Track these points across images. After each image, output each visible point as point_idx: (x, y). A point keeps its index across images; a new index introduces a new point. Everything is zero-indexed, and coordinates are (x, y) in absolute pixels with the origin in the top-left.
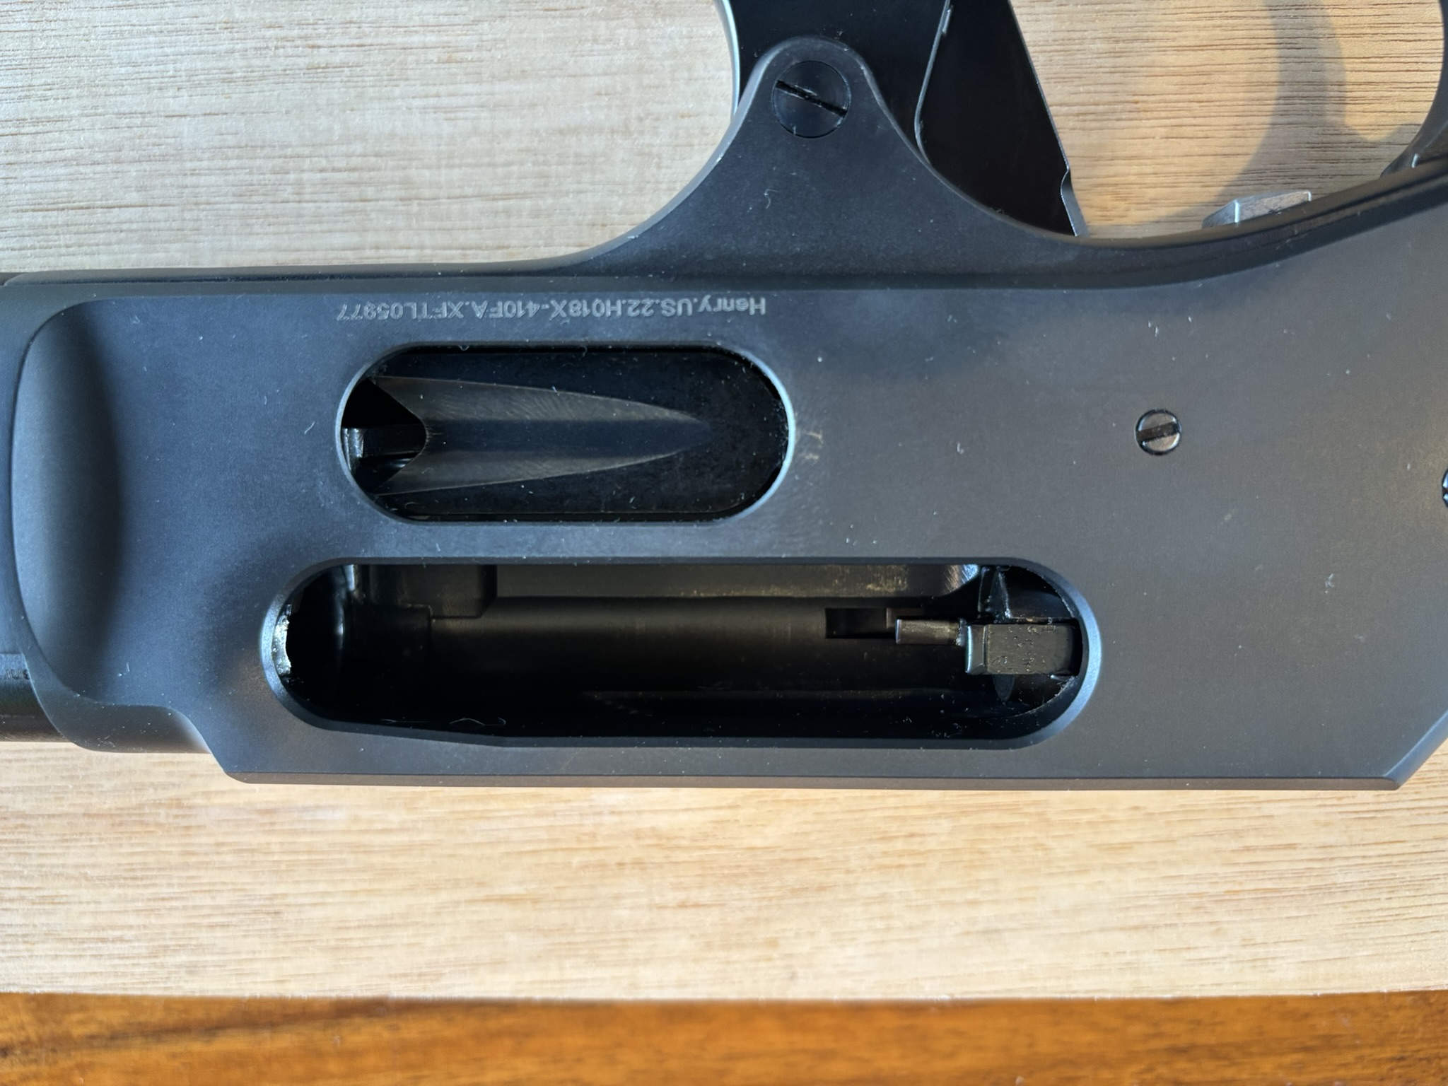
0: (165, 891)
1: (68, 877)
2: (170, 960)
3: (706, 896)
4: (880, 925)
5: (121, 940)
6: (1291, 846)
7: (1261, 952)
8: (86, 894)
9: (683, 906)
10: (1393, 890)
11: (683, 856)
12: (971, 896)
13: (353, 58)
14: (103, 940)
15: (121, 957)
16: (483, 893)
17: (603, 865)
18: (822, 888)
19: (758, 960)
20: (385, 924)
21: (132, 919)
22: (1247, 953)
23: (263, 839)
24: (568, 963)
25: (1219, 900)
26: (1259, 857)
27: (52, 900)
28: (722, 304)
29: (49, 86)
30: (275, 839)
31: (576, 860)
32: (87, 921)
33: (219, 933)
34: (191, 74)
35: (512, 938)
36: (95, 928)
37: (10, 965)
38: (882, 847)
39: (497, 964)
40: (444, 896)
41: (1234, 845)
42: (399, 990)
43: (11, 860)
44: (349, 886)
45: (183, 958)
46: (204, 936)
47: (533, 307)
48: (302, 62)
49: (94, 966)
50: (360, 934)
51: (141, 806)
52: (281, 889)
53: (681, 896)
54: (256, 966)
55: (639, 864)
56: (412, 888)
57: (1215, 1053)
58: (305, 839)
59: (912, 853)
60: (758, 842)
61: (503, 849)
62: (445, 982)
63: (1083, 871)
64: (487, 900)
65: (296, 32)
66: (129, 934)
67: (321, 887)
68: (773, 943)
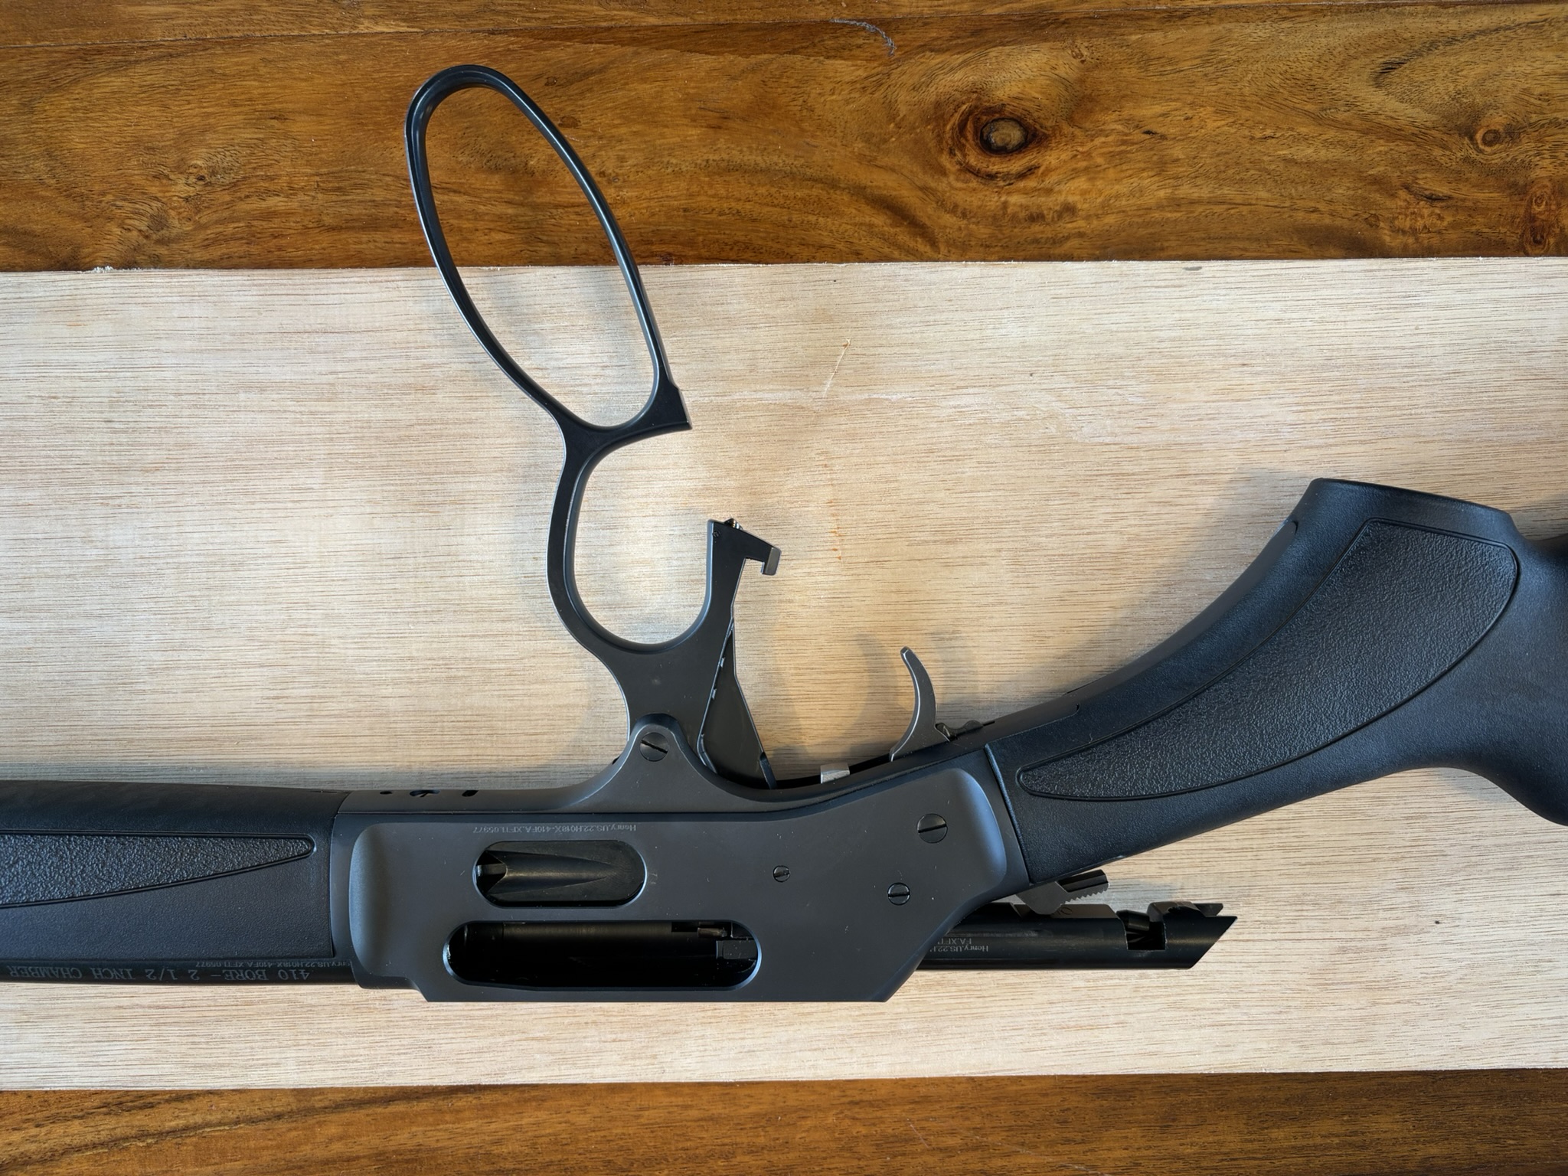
0: (378, 1038)
1: (332, 1033)
2: (379, 1070)
3: (625, 1036)
4: (702, 1048)
5: (356, 1061)
6: (883, 1013)
7: (871, 1059)
8: (340, 1041)
9: (614, 1041)
10: (929, 1032)
11: (614, 1019)
12: (741, 1036)
13: (467, 674)
14: (348, 1062)
15: (356, 1069)
16: (524, 1036)
17: (578, 1023)
18: (676, 1033)
19: (648, 1064)
20: (480, 1051)
21: (362, 1052)
22: (864, 1060)
23: (424, 1014)
24: (563, 1067)
25: (852, 1037)
26: (869, 1018)
27: (324, 1045)
28: (619, 827)
29: (326, 682)
30: (429, 1014)
31: (567, 1021)
32: (341, 1053)
33: (403, 1057)
34: (393, 679)
35: (538, 1056)
36: (344, 1056)
37: (301, 1075)
38: (702, 1014)
39: (531, 1068)
40: (507, 1038)
41: (857, 1013)
42: (485, 1081)
43: (304, 1026)
44: (463, 1035)
45: (386, 1069)
46: (396, 1058)
47: (548, 829)
48: (443, 675)
49: (344, 1074)
50: (468, 1056)
51: (367, 1000)
52: (432, 1037)
53: (614, 1036)
54: (420, 1071)
55: (594, 1022)
56: (492, 1035)
57: (871, 1104)
58: (443, 1014)
59: (715, 1017)
60: (648, 1013)
61: (533, 1016)
62: (506, 1077)
63: (791, 1024)
64: (526, 1039)
65: (441, 662)
66: (361, 1058)
67: (450, 1035)
68: (654, 1057)
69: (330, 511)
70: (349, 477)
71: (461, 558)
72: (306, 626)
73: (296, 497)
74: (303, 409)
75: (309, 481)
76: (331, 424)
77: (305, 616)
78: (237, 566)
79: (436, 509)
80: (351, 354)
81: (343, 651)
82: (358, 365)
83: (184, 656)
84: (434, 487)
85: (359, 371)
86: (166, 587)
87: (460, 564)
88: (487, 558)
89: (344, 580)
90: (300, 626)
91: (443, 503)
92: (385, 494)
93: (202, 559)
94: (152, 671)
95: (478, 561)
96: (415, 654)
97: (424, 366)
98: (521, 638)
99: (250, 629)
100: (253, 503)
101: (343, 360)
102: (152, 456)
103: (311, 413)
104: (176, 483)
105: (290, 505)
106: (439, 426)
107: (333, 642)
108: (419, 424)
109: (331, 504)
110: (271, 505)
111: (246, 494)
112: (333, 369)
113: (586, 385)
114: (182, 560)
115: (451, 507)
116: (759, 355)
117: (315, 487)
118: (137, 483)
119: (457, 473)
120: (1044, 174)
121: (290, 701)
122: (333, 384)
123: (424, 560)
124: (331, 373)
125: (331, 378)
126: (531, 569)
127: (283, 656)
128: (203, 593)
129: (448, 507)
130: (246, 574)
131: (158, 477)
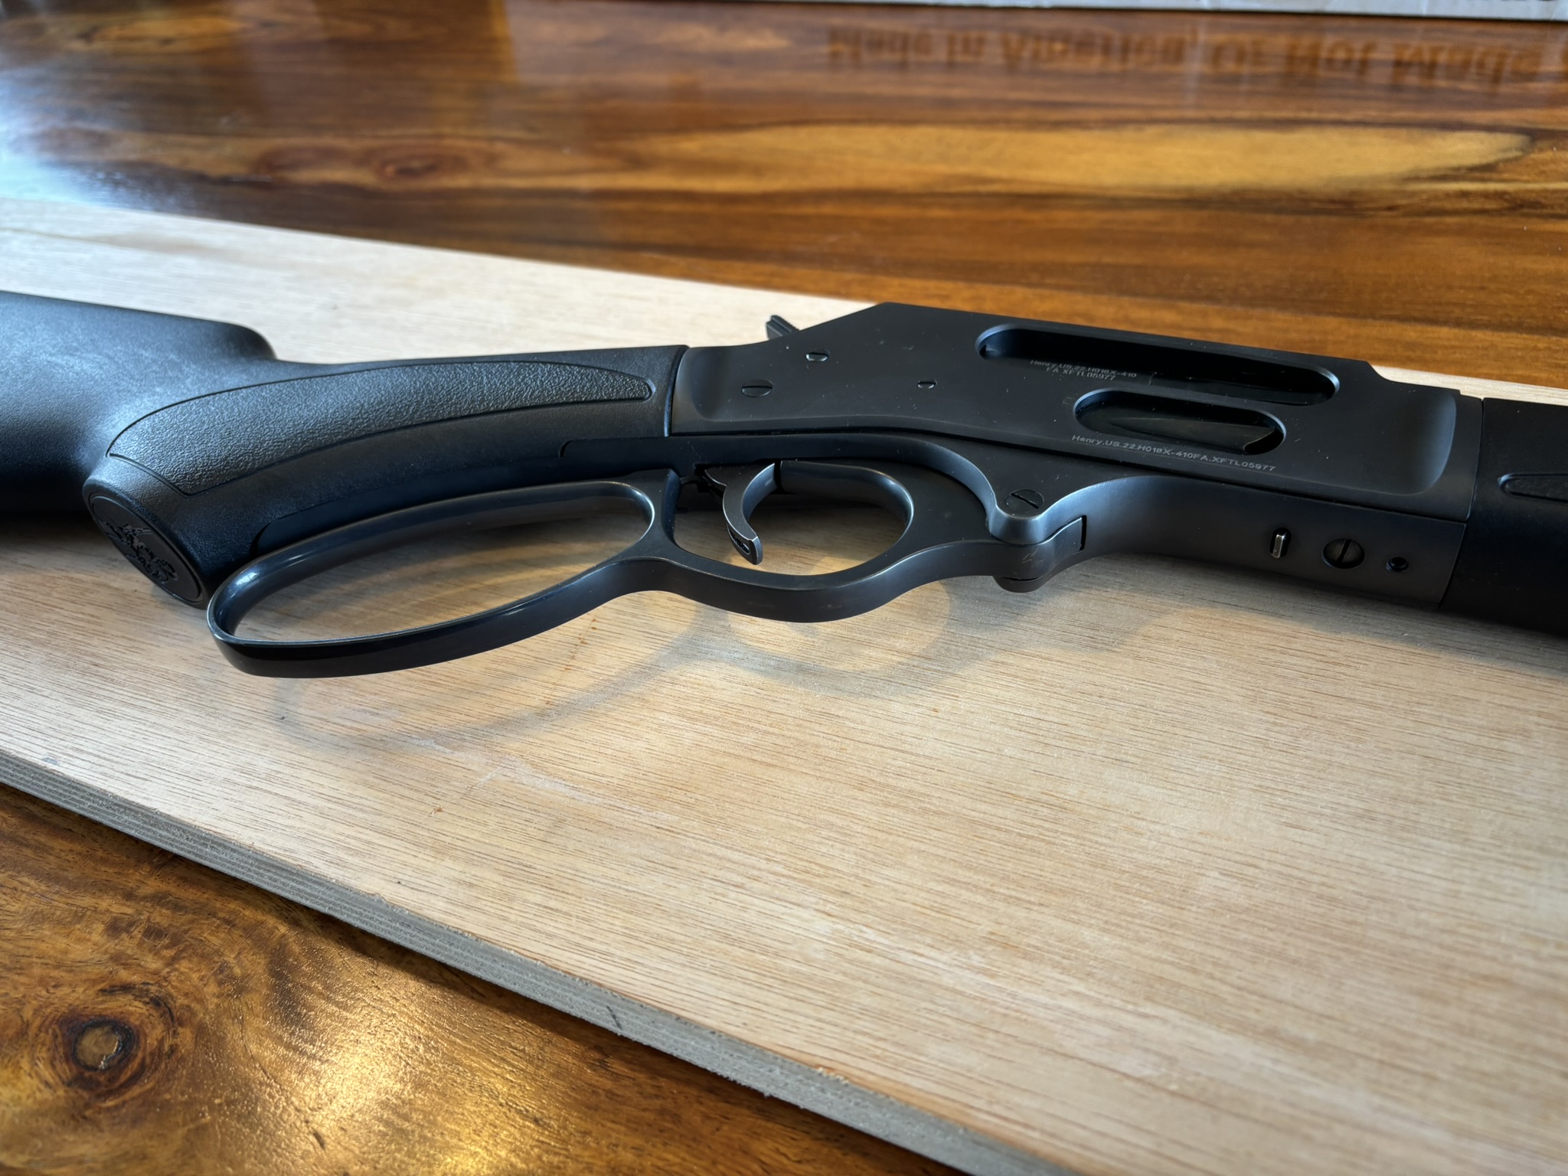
69: (1202, 839)
70: (1159, 870)
71: (1031, 737)
72: (1275, 724)
73: (1251, 871)
74: (1209, 982)
75: (1223, 885)
76: (1166, 946)
77: (1272, 734)
78: (1368, 816)
79: (1045, 798)
80: (1105, 1032)
81: (1228, 687)
82: (1098, 1013)
83: (1470, 737)
84: (1037, 822)
85: (1098, 1003)
86: (1490, 822)
87: (1035, 731)
88: (997, 728)
89: (1205, 757)
90: (1282, 725)
91: (1030, 801)
92: (1112, 835)
93: (1424, 840)
94: (1525, 734)
95: (1011, 728)
96: (1131, 661)
97: (993, 976)
98: (990, 643)
99: (1359, 741)
100: (1323, 884)
101: (1120, 1029)
102: (1494, 1000)
103: (1195, 971)
104: (1451, 949)
105: (1263, 864)
106: (1001, 890)
107: (1240, 699)
108: (1030, 902)
109: (1199, 848)
110: (1296, 873)
111: (1332, 900)
112: (1139, 1020)
113: (775, 873)
114: (1457, 847)
115: (1022, 794)
116: (541, 835)
117: (1216, 874)
118: (1524, 968)
119: (998, 829)
120: (103, 979)
121: (1318, 657)
122: (1148, 999)
123: (1083, 748)
124: (1146, 1016)
125: (1149, 1009)
126: (948, 702)
127: (1315, 702)
128: (1429, 800)
129: (1027, 795)
130: (1353, 803)
131: (1484, 967)
